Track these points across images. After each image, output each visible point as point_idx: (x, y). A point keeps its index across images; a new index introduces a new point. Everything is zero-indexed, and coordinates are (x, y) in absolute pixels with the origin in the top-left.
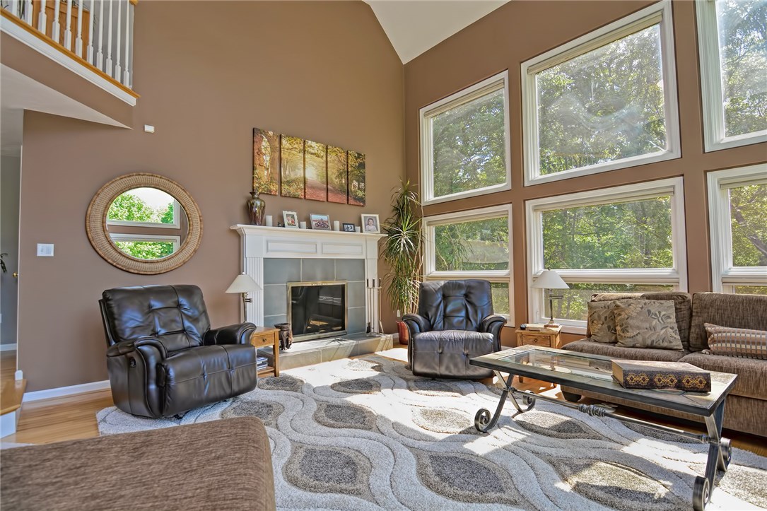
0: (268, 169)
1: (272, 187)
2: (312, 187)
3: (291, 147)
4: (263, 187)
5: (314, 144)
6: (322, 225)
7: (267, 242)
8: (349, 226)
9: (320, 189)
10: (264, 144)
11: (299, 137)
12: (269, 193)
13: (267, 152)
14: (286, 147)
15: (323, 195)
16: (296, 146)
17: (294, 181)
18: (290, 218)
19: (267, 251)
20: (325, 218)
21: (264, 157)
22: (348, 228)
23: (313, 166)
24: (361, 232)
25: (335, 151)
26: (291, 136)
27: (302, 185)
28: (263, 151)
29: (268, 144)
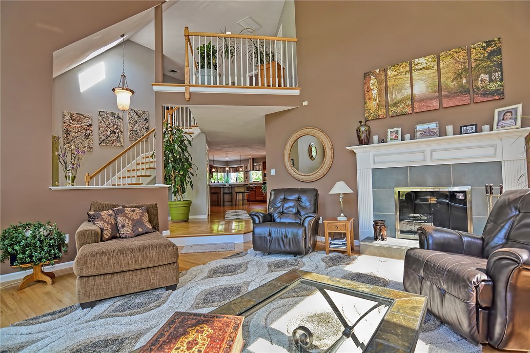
0: (376, 100)
1: (380, 113)
2: (422, 100)
3: (396, 73)
4: (372, 115)
5: (421, 60)
6: (428, 134)
7: (374, 156)
8: (468, 127)
9: (432, 99)
10: (372, 82)
11: (404, 62)
12: (378, 118)
13: (375, 87)
14: (392, 75)
15: (435, 104)
16: (402, 70)
17: (400, 101)
18: (394, 134)
19: (374, 163)
20: (433, 126)
21: (373, 92)
22: (467, 130)
23: (421, 80)
24: (491, 130)
25: (450, 55)
26: (395, 65)
27: (409, 102)
28: (372, 87)
29: (375, 80)
